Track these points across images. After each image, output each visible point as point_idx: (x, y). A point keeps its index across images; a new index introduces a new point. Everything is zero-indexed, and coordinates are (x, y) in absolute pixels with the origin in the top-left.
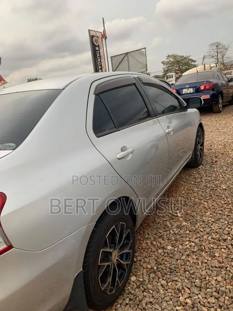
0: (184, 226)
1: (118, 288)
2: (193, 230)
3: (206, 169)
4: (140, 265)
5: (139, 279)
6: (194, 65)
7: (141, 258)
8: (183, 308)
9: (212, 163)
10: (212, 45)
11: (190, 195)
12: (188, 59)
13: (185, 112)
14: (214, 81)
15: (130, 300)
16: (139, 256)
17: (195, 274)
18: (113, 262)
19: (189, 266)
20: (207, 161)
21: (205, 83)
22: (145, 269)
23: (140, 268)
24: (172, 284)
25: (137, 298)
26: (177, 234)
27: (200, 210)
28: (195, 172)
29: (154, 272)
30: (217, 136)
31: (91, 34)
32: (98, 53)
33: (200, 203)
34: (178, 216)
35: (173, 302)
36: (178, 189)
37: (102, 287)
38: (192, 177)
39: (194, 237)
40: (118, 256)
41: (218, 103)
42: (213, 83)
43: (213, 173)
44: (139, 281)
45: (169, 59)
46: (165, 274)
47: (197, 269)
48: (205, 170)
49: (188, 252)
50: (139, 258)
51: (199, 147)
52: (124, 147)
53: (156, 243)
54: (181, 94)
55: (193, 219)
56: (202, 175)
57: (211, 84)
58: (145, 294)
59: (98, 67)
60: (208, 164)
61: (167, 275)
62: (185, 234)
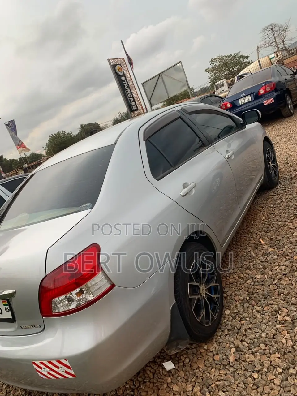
0: (271, 252)
1: (214, 320)
2: (281, 254)
3: (285, 187)
4: (232, 299)
5: (234, 311)
6: (247, 62)
7: (231, 292)
8: (282, 326)
9: (291, 179)
10: (265, 30)
11: (271, 219)
12: (238, 57)
13: (243, 129)
14: (275, 79)
15: (229, 330)
16: (228, 291)
17: (290, 294)
18: (203, 296)
19: (283, 288)
20: (285, 177)
21: (264, 85)
22: (238, 302)
23: (232, 301)
24: (267, 308)
25: (236, 327)
26: (265, 262)
27: (285, 232)
28: (273, 194)
29: (248, 302)
30: (293, 146)
31: (112, 64)
32: (125, 83)
33: (284, 226)
34: (262, 244)
35: (272, 323)
36: (257, 216)
37: (198, 319)
38: (270, 199)
39: (283, 260)
40: (206, 290)
41: (286, 104)
42: (273, 83)
43: (294, 189)
44: (234, 313)
45: (214, 63)
46: (259, 301)
47: (291, 289)
48: (284, 189)
49: (280, 275)
50: (229, 293)
51: (271, 165)
52: (186, 183)
53: (244, 275)
54: (238, 106)
55: (279, 244)
56: (282, 195)
57: (271, 84)
58: (242, 322)
59: (130, 100)
60: (287, 180)
61: (261, 301)
62: (273, 259)
